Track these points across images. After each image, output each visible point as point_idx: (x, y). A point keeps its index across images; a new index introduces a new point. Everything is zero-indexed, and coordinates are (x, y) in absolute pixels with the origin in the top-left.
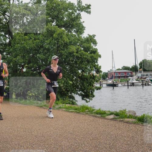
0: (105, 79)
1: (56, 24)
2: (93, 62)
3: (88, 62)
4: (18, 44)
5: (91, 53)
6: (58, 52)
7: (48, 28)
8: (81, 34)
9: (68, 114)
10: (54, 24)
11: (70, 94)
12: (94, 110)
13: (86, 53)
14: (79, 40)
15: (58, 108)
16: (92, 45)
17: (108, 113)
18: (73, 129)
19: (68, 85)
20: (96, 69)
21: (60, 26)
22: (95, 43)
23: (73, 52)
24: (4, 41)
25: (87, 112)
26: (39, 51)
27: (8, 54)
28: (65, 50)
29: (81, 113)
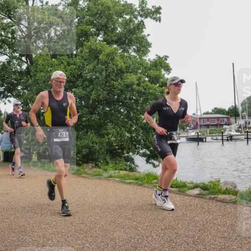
0: (184, 129)
1: (104, 39)
4: (41, 71)
5: (161, 86)
6: (107, 84)
7: (91, 46)
8: (145, 55)
9: (124, 186)
10: (100, 38)
11: (126, 155)
13: (153, 85)
14: (141, 64)
15: (108, 177)
16: (163, 73)
17: (190, 185)
18: (133, 211)
19: (123, 139)
21: (109, 42)
22: (168, 69)
23: (133, 84)
24: (18, 67)
25: (155, 184)
26: (76, 84)
27: (24, 89)
28: (119, 81)
29: (145, 185)
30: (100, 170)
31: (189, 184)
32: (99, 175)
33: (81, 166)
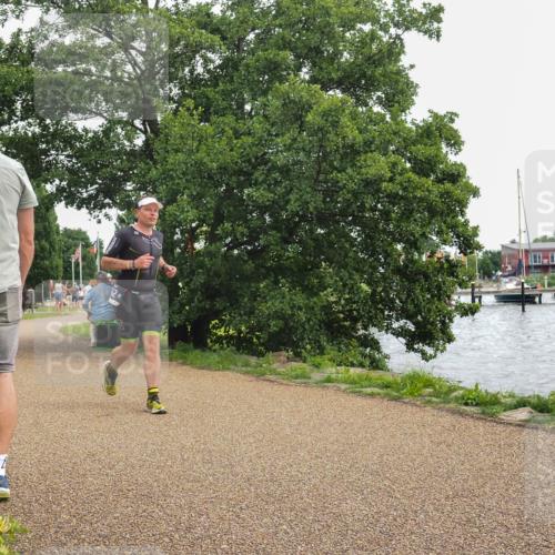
0: (490, 276)
1: (311, 77)
2: (448, 215)
3: (432, 211)
4: (177, 151)
5: (439, 181)
6: (321, 177)
7: (288, 93)
8: (403, 111)
9: (360, 401)
10: (305, 74)
11: (362, 332)
12: (455, 390)
13: (424, 179)
14: (395, 133)
15: (322, 382)
16: (444, 152)
17: (509, 400)
18: (382, 456)
19: (356, 298)
20: (458, 237)
21: (325, 84)
22: (455, 142)
23: (381, 179)
24: (127, 143)
25: (427, 398)
26: (253, 177)
27: (140, 189)
28: (349, 170)
29: (407, 400)
30: (305, 365)
31: (505, 397)
32: (304, 376)
33: (263, 356)
